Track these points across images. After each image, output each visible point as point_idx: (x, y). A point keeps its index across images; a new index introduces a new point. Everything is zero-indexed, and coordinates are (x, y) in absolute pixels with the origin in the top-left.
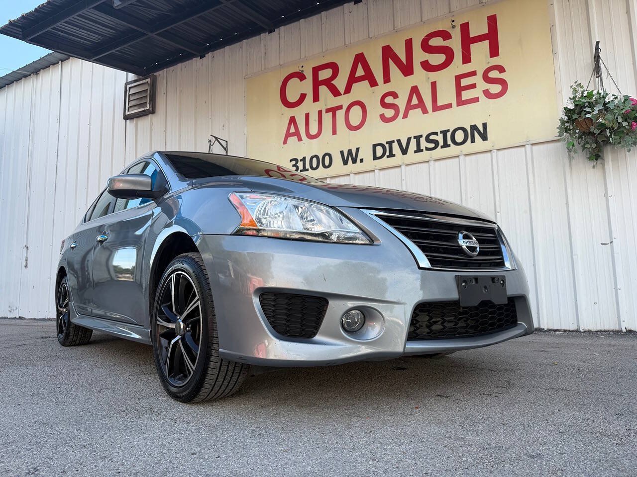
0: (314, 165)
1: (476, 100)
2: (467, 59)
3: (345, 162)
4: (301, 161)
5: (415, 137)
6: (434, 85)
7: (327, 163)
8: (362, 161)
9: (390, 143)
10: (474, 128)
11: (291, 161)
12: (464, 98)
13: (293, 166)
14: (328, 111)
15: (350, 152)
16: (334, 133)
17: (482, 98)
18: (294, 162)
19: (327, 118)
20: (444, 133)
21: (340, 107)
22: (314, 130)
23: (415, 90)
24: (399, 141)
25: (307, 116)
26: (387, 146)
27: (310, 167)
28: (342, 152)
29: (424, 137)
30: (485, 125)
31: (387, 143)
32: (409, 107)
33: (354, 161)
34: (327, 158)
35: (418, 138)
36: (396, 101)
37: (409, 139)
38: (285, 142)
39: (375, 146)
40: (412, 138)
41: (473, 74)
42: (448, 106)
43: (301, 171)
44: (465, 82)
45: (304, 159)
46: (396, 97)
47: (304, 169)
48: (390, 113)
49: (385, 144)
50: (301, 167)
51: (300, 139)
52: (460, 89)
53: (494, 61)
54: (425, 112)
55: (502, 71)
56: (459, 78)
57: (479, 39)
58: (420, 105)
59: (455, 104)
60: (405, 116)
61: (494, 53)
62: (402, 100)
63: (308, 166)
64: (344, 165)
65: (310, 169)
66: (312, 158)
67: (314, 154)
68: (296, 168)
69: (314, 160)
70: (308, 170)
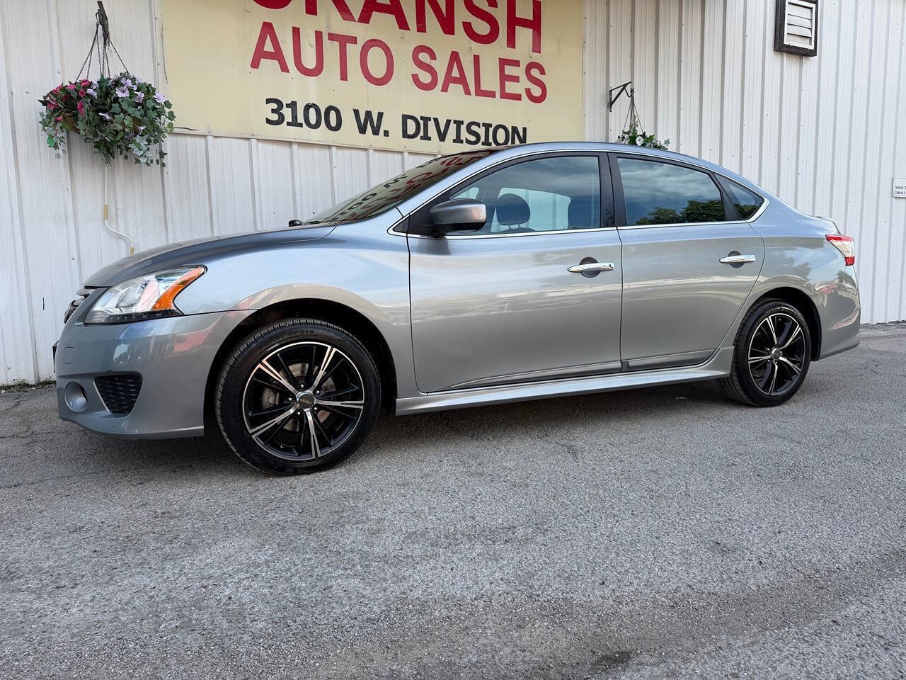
0: (313, 120)
1: (517, 97)
2: (511, 42)
3: (362, 130)
4: (288, 106)
5: (455, 122)
6: (476, 59)
7: (333, 123)
8: (386, 133)
9: (426, 120)
10: (515, 129)
11: (269, 101)
12: (508, 90)
13: (273, 111)
14: (332, 37)
15: (368, 114)
16: (344, 76)
17: (524, 97)
18: (275, 106)
19: (331, 49)
20: (487, 126)
21: (354, 40)
22: (309, 61)
23: (455, 57)
24: (436, 120)
25: (296, 32)
26: (422, 122)
27: (305, 121)
28: (356, 112)
29: (465, 124)
30: (525, 129)
31: (422, 118)
32: (449, 79)
33: (376, 132)
34: (333, 114)
35: (459, 123)
36: (433, 64)
37: (448, 122)
38: (255, 64)
39: (405, 118)
40: (452, 122)
41: (516, 63)
42: (491, 94)
43: (289, 124)
44: (509, 70)
45: (293, 105)
46: (433, 57)
47: (294, 123)
48: (425, 77)
49: (419, 119)
50: (288, 118)
51: (284, 68)
52: (504, 78)
53: (536, 58)
54: (467, 92)
55: (543, 72)
56: (503, 62)
57: (524, 23)
58: (462, 80)
59: (498, 94)
60: (445, 89)
61: (537, 48)
62: (441, 66)
63: (301, 119)
64: (360, 132)
65: (304, 125)
66: (308, 107)
67: (311, 102)
68: (279, 117)
69: (312, 112)
70: (301, 125)
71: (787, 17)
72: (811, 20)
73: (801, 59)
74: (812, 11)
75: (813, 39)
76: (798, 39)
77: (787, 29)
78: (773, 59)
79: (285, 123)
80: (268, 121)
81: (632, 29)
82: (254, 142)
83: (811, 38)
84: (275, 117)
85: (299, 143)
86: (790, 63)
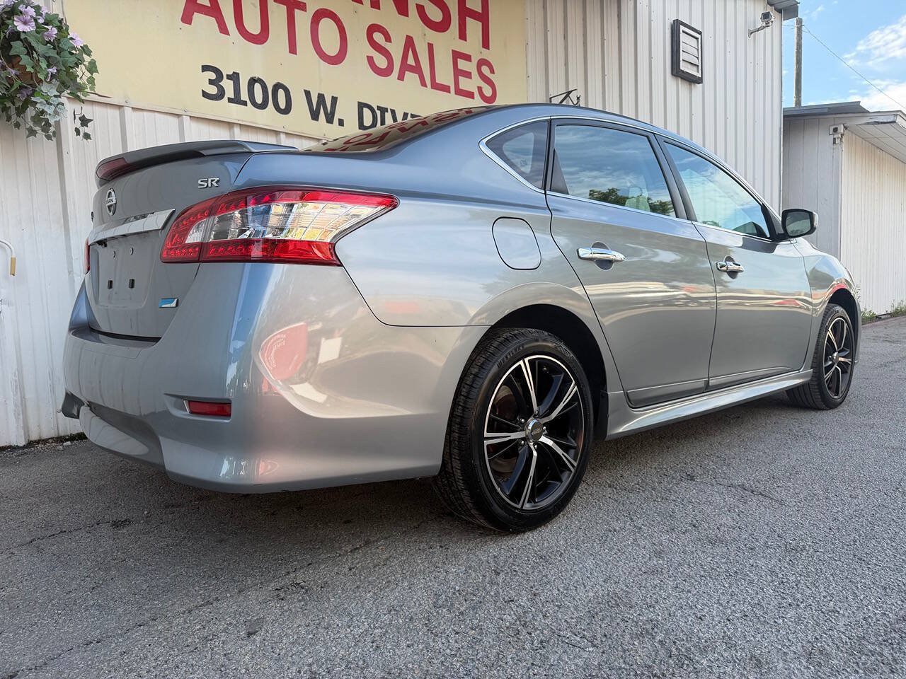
0: (259, 99)
1: (470, 94)
2: (463, 36)
3: (315, 116)
4: (229, 77)
6: (430, 46)
7: (282, 104)
8: (341, 123)
9: (383, 110)
11: (205, 68)
12: (462, 87)
13: (211, 82)
15: (321, 97)
16: (293, 49)
17: (477, 95)
18: (213, 76)
19: (277, 13)
21: (302, 6)
22: (254, 26)
23: (409, 43)
24: (393, 112)
26: (378, 113)
27: (250, 98)
28: (308, 93)
31: (379, 108)
32: (405, 67)
33: (330, 119)
34: (281, 93)
36: (388, 46)
37: (406, 115)
38: (187, 19)
39: (362, 106)
41: (468, 58)
42: (445, 89)
43: (230, 100)
44: (462, 64)
45: (235, 77)
46: (388, 39)
47: (236, 100)
48: (381, 62)
49: (376, 109)
50: (230, 93)
51: (223, 29)
52: (458, 73)
53: (486, 54)
54: (423, 84)
55: (492, 71)
56: (457, 55)
57: (474, 15)
58: (417, 69)
59: (452, 89)
60: (401, 77)
61: (486, 44)
62: (396, 49)
63: (244, 96)
64: (313, 119)
65: (249, 103)
66: (253, 81)
67: (256, 75)
68: (218, 90)
69: (257, 87)
70: (245, 103)
71: (681, 43)
72: (698, 50)
73: (690, 85)
74: (698, 42)
75: (700, 68)
76: (689, 65)
77: (683, 56)
78: (672, 83)
79: (225, 99)
80: (205, 95)
81: (565, 37)
82: (186, 120)
83: (698, 66)
84: (213, 90)
85: (240, 124)
86: (683, 87)
